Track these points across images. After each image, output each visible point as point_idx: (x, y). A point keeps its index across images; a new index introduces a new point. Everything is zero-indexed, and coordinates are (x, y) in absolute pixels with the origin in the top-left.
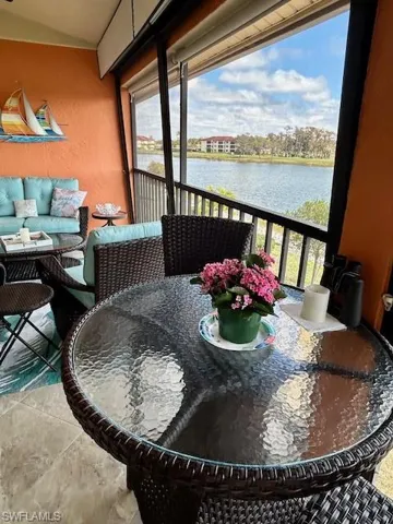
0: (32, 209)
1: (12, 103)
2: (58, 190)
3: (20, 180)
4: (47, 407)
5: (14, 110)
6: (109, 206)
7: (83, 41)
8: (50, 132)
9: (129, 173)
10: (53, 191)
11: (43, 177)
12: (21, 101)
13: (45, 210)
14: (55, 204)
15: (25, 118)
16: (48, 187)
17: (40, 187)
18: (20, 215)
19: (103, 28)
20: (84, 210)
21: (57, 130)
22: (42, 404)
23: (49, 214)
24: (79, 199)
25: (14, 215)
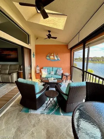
0: (53, 73)
1: (52, 54)
2: (58, 70)
3: (52, 68)
4: (55, 121)
5: (53, 56)
6: (67, 73)
7: (66, 43)
8: (58, 59)
9: (72, 67)
10: (57, 70)
11: (55, 67)
12: (54, 54)
13: (55, 73)
14: (57, 72)
15: (54, 57)
16: (56, 69)
17: (55, 69)
18: (51, 74)
19: (70, 41)
20: (62, 74)
21: (59, 59)
22: (54, 119)
23: (56, 74)
24: (62, 72)
25: (50, 74)
